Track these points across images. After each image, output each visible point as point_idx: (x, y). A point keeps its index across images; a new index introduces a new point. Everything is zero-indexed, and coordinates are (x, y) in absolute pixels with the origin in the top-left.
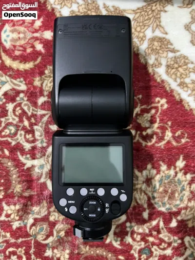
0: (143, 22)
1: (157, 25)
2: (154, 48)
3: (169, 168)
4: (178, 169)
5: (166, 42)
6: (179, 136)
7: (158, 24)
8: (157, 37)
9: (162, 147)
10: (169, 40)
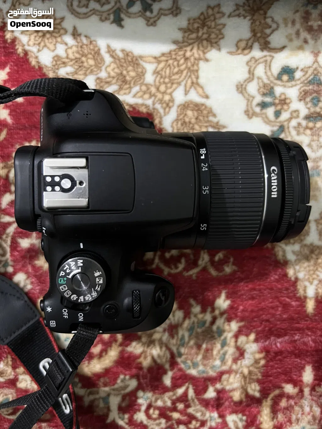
0: (170, 77)
1: (193, 83)
2: (187, 120)
3: (204, 311)
4: (217, 312)
5: (205, 112)
6: (220, 261)
7: (195, 80)
8: (191, 102)
9: (194, 277)
10: (211, 109)
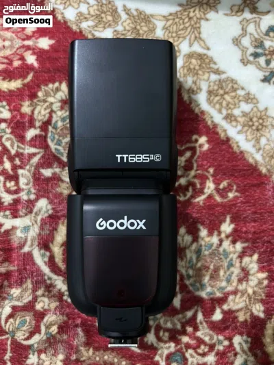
0: (176, 32)
1: (196, 37)
2: (192, 67)
3: (211, 234)
4: (223, 236)
5: (207, 61)
6: (224, 189)
7: (197, 35)
8: (195, 53)
9: (201, 203)
10: (212, 58)
